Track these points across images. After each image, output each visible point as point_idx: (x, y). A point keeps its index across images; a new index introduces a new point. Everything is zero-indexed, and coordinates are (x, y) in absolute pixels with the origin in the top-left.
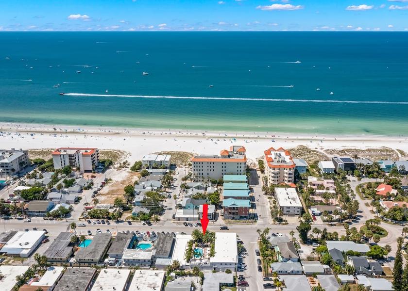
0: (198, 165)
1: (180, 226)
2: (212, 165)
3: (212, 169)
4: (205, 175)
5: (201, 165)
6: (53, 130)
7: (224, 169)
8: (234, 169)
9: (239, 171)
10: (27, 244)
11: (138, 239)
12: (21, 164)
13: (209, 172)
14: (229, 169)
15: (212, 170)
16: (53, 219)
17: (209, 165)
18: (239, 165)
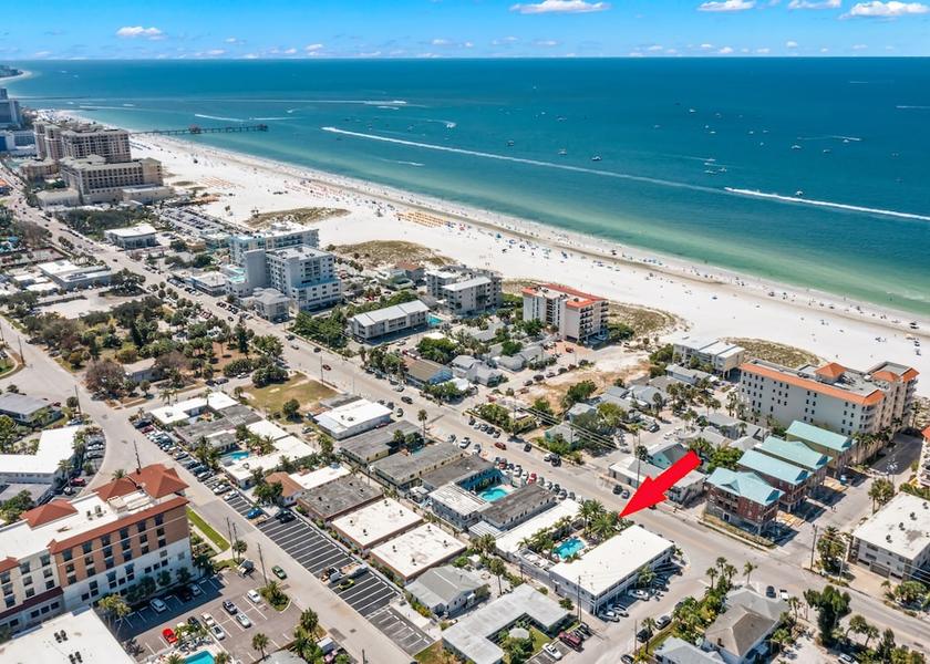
0: (753, 381)
1: (603, 488)
2: (784, 390)
3: (783, 399)
4: (765, 410)
5: (759, 382)
6: (610, 254)
7: (810, 406)
8: (836, 416)
9: (847, 423)
10: (352, 420)
11: (503, 479)
12: (481, 298)
13: (775, 403)
14: (823, 412)
15: (782, 403)
16: (431, 399)
17: (777, 387)
18: (850, 410)
